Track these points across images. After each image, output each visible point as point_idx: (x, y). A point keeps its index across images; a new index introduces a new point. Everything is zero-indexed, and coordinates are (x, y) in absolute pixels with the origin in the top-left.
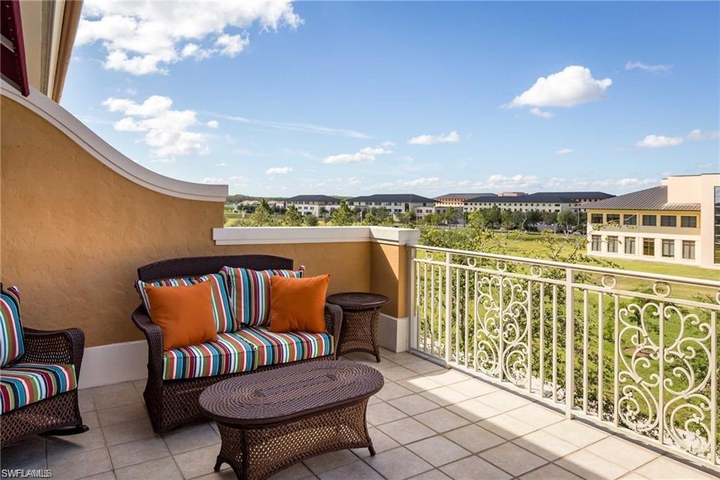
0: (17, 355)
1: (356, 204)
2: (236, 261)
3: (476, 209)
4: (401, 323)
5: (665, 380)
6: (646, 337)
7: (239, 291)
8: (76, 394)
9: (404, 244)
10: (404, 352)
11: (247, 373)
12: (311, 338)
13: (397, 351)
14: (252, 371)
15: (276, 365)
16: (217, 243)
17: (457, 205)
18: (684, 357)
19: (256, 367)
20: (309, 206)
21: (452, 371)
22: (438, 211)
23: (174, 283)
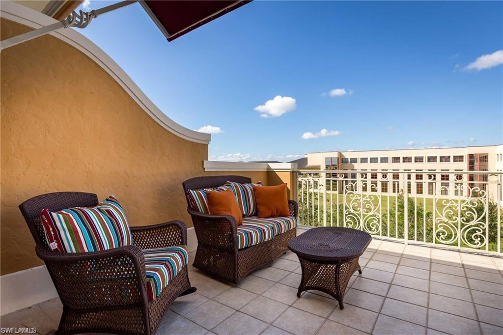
5: (461, 218)
11: (271, 240)
15: (280, 235)
16: (205, 170)
18: (471, 207)
19: (274, 237)
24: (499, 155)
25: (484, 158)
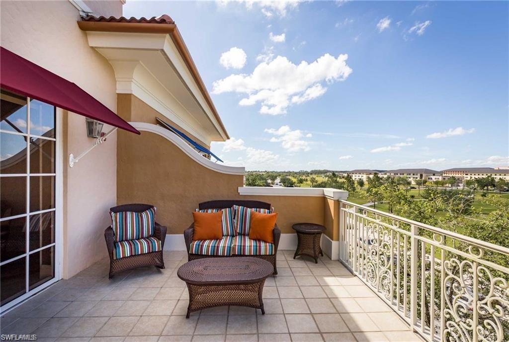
0: (150, 233)
1: (388, 174)
2: (239, 203)
3: (471, 177)
4: (334, 244)
5: (478, 328)
6: (463, 287)
7: (238, 217)
8: (162, 253)
9: (337, 199)
10: (336, 260)
11: (227, 256)
12: (263, 244)
13: (332, 259)
14: (229, 256)
15: (242, 255)
16: (240, 194)
17: (460, 175)
18: (493, 313)
19: (231, 255)
20: (360, 175)
21: (355, 278)
22: (444, 179)
23: (210, 211)
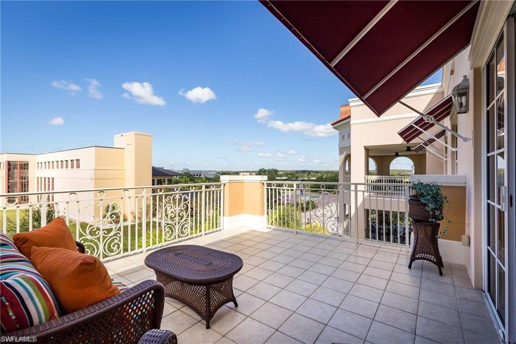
24: (40, 164)
25: (25, 166)
